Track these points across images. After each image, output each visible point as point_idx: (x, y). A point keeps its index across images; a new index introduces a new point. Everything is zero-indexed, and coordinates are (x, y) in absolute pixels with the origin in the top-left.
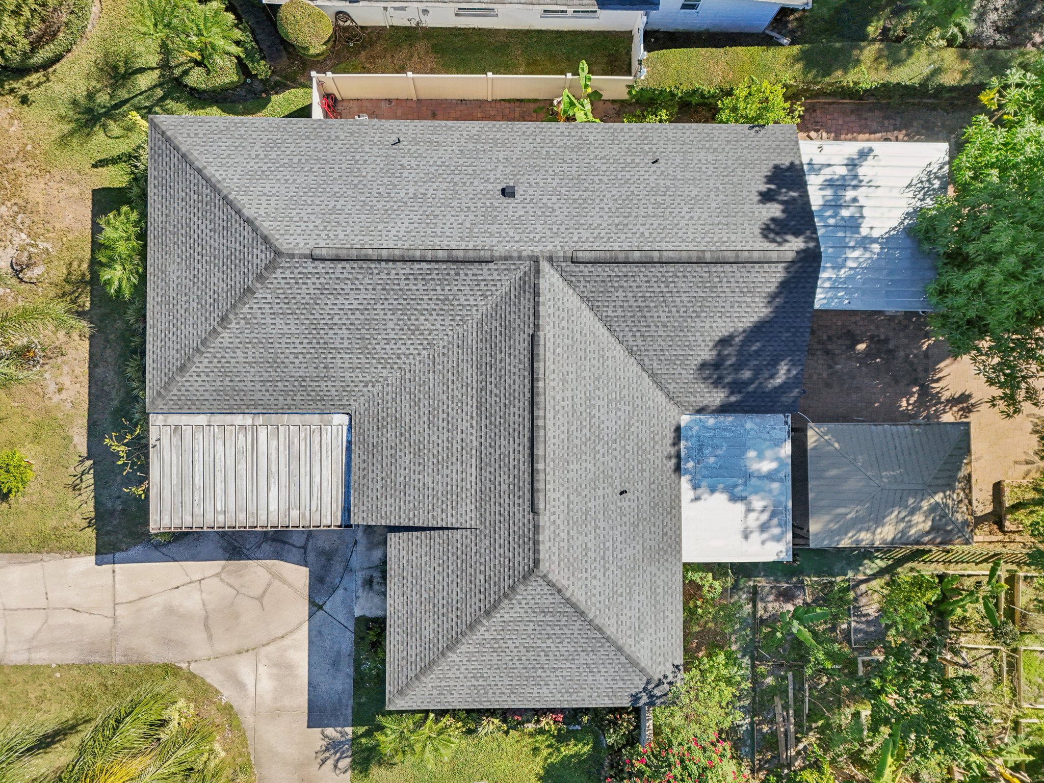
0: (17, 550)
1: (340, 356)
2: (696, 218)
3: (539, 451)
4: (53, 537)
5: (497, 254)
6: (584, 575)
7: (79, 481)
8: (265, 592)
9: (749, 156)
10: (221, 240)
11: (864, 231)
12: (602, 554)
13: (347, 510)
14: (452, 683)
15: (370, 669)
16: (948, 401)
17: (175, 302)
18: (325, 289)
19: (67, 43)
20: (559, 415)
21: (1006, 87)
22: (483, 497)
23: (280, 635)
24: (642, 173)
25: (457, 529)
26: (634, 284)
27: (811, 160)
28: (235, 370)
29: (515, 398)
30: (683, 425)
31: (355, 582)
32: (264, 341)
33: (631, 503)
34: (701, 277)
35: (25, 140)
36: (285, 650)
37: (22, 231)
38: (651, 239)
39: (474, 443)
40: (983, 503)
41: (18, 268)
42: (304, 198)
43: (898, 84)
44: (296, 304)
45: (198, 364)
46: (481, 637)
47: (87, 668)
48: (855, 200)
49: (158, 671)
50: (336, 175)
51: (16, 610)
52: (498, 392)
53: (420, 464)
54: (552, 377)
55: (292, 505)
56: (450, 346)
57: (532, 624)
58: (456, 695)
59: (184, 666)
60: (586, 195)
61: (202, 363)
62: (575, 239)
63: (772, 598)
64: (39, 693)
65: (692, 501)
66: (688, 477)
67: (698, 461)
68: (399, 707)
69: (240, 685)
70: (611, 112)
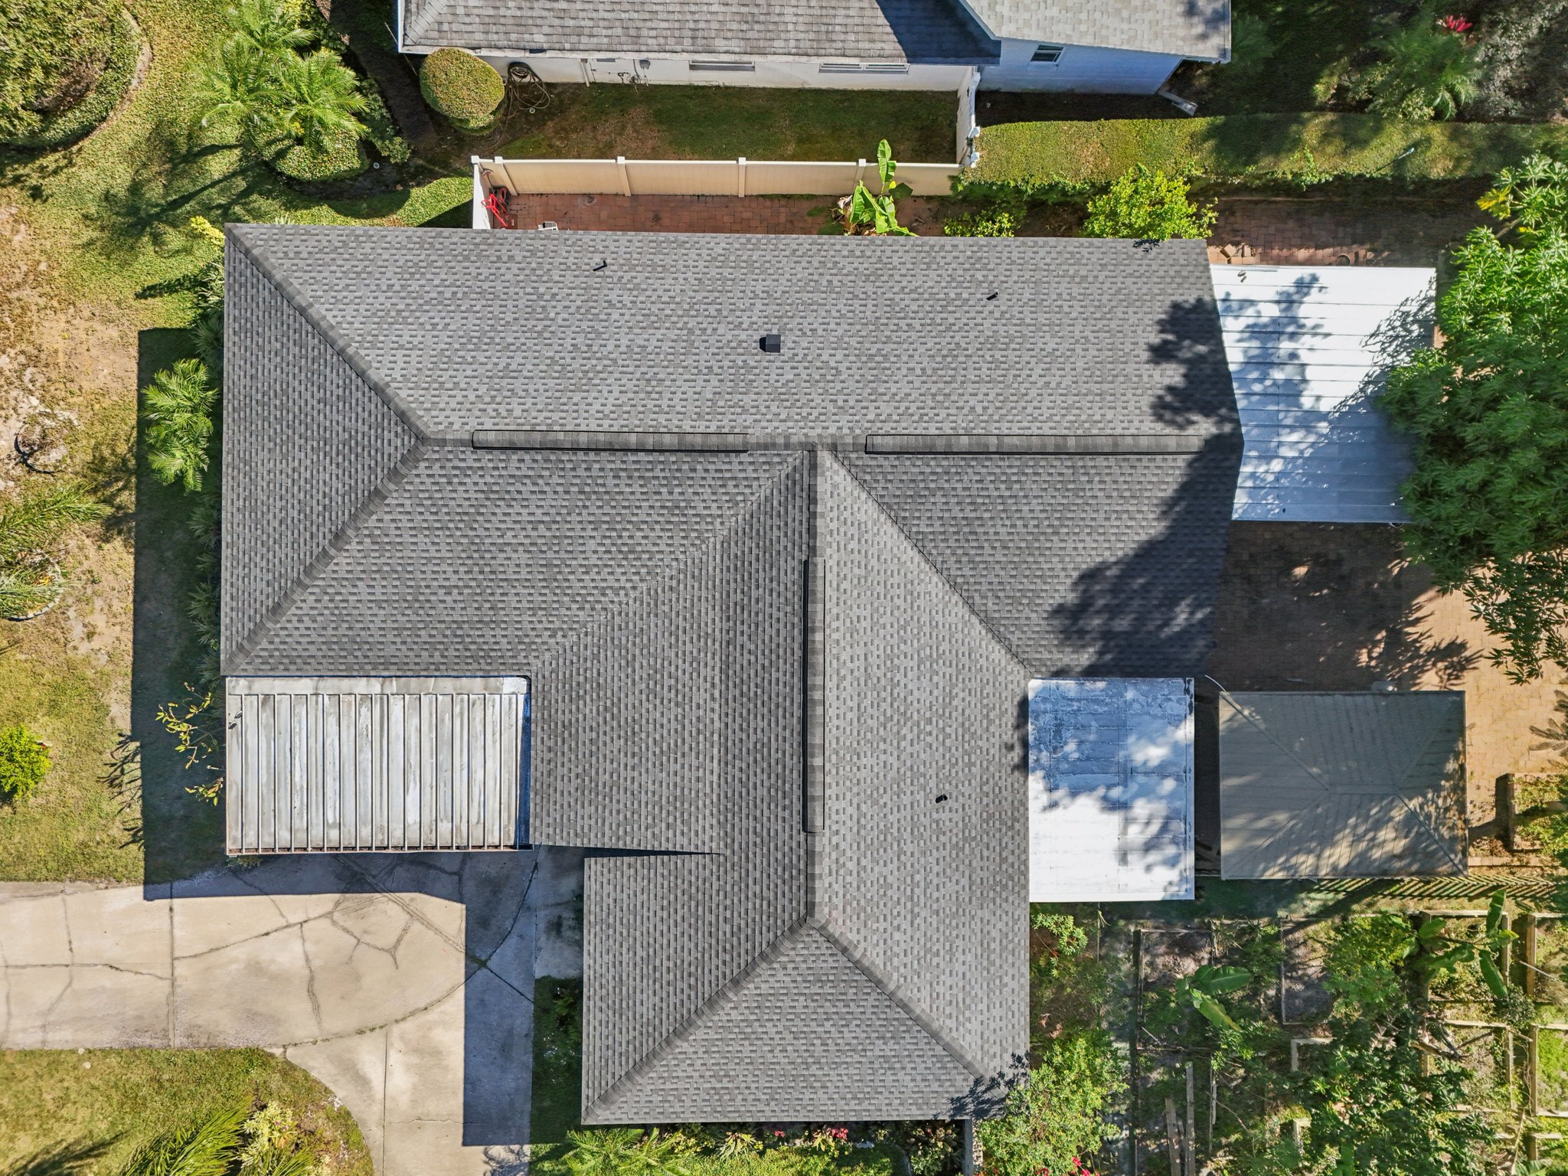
0: (24, 876)
1: (514, 591)
2: (1053, 385)
3: (816, 739)
4: (80, 857)
5: (753, 440)
6: (882, 925)
7: (118, 772)
8: (399, 941)
9: (1134, 288)
10: (335, 416)
11: (1307, 402)
12: (909, 892)
13: (523, 823)
14: (681, 1085)
15: (557, 1057)
16: (1430, 654)
17: (265, 509)
18: (493, 492)
19: (100, 108)
20: (845, 683)
21: (1524, 184)
22: (729, 806)
23: (422, 1005)
24: (972, 314)
25: (690, 853)
26: (959, 485)
27: (1228, 294)
28: (356, 612)
29: (778, 657)
30: (1031, 696)
31: (535, 927)
32: (399, 568)
33: (954, 815)
34: (1060, 474)
35: (37, 256)
36: (430, 1029)
37: (31, 393)
38: (985, 418)
39: (717, 724)
40: (1480, 806)
41: (26, 450)
42: (460, 353)
43: (1361, 176)
44: (448, 514)
45: (299, 604)
46: (725, 1018)
47: (132, 1054)
48: (1293, 356)
49: (239, 1059)
50: (509, 317)
51: (24, 967)
52: (753, 647)
53: (634, 755)
54: (834, 625)
55: (442, 814)
56: (682, 576)
57: (802, 998)
58: (688, 1103)
59: (278, 1052)
60: (888, 348)
61: (306, 601)
62: (871, 417)
63: (1162, 949)
64: (58, 1093)
65: (1045, 809)
66: (1040, 774)
67: (1055, 749)
68: (601, 1121)
69: (361, 1081)
70: (925, 215)
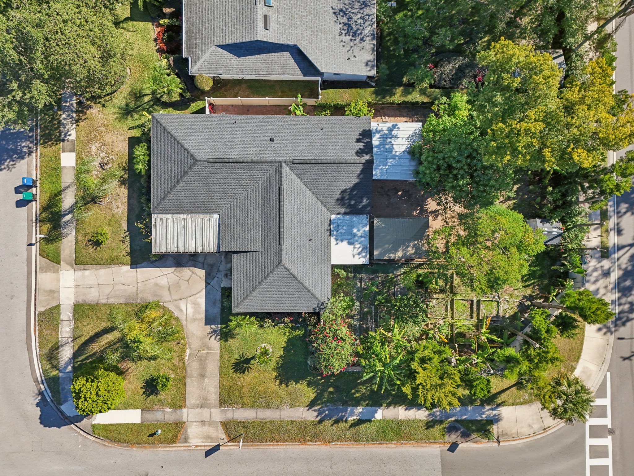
0: (103, 264)
1: (216, 194)
2: (334, 149)
3: (282, 225)
4: (115, 259)
5: (268, 160)
6: (297, 266)
7: (124, 239)
8: (189, 278)
9: (354, 127)
10: (177, 156)
11: (394, 153)
12: (303, 259)
13: (218, 247)
14: (254, 303)
15: (227, 305)
16: (430, 212)
17: (161, 176)
18: (211, 172)
19: (119, 86)
20: (288, 214)
21: (440, 104)
22: (264, 241)
23: (195, 293)
24: (317, 133)
25: (255, 251)
26: (313, 171)
27: (375, 129)
28: (181, 199)
29: (274, 208)
30: (332, 219)
31: (221, 275)
32: (191, 189)
33: (313, 244)
34: (335, 168)
35: (104, 120)
36: (197, 299)
37: (103, 152)
38: (318, 156)
39: (261, 223)
41: (102, 165)
42: (204, 142)
43: (408, 101)
44: (202, 177)
46: (263, 287)
47: (127, 304)
48: (390, 142)
50: (214, 134)
51: (103, 285)
52: (268, 206)
53: (243, 231)
55: (200, 245)
56: (253, 191)
57: (280, 282)
59: (162, 304)
60: (298, 141)
61: (170, 196)
62: (294, 156)
63: (367, 281)
65: (335, 244)
66: (334, 237)
67: (338, 231)
68: (236, 312)
69: (181, 311)
70: (311, 109)
